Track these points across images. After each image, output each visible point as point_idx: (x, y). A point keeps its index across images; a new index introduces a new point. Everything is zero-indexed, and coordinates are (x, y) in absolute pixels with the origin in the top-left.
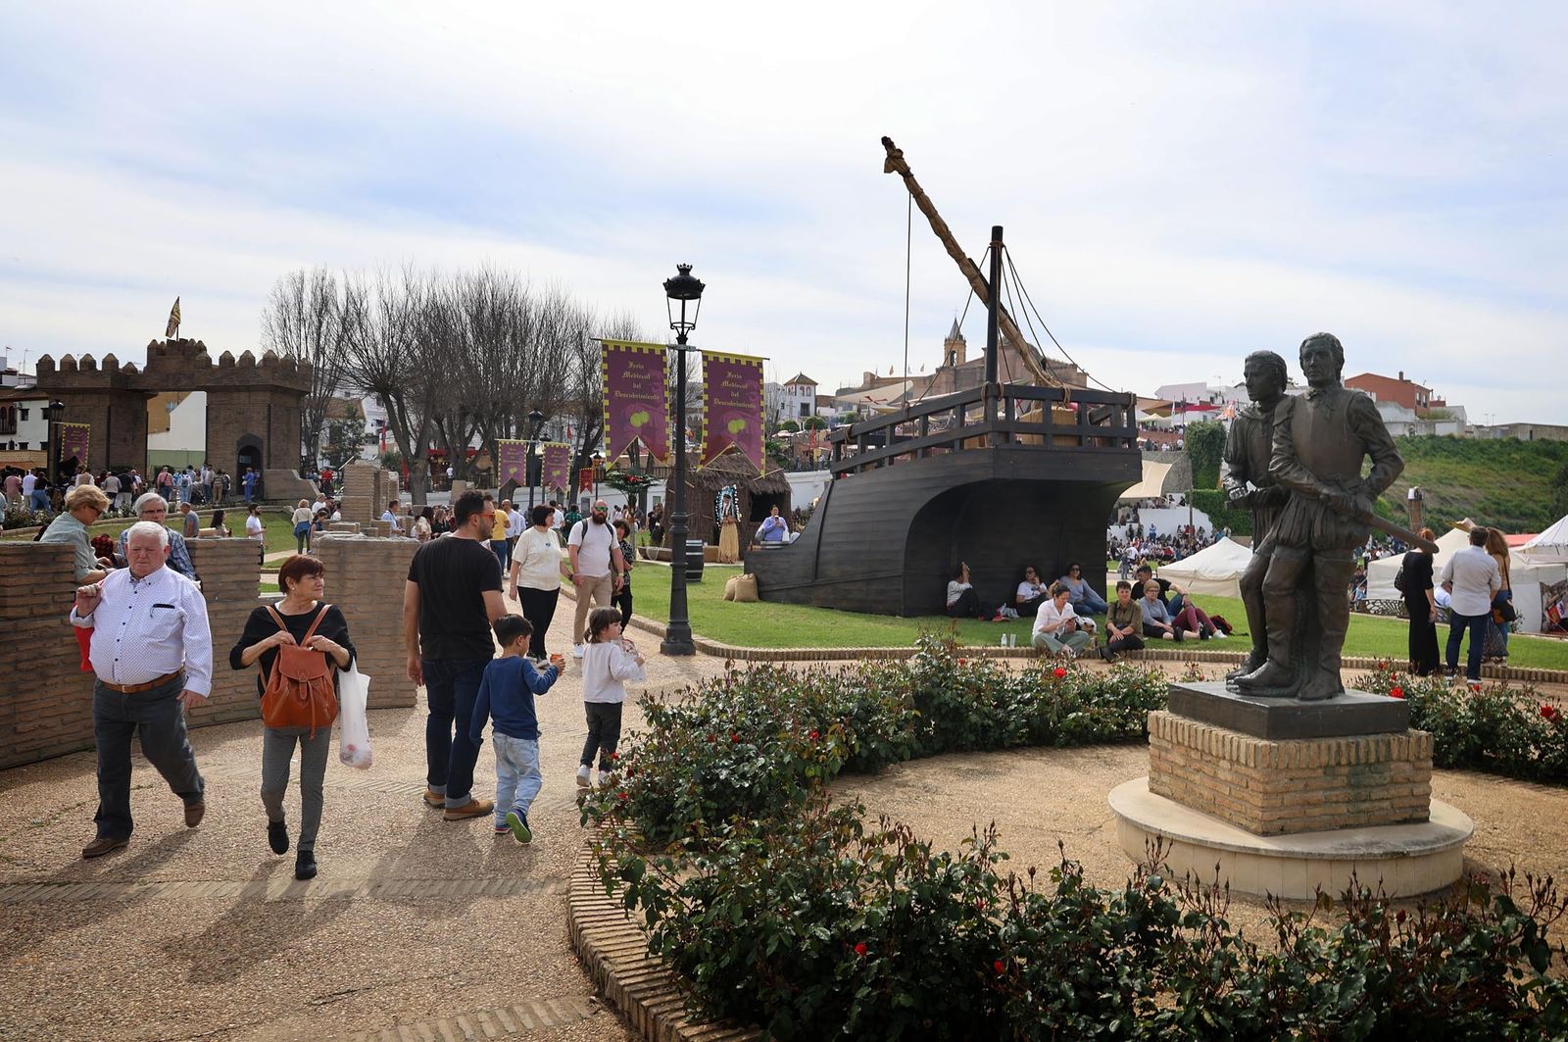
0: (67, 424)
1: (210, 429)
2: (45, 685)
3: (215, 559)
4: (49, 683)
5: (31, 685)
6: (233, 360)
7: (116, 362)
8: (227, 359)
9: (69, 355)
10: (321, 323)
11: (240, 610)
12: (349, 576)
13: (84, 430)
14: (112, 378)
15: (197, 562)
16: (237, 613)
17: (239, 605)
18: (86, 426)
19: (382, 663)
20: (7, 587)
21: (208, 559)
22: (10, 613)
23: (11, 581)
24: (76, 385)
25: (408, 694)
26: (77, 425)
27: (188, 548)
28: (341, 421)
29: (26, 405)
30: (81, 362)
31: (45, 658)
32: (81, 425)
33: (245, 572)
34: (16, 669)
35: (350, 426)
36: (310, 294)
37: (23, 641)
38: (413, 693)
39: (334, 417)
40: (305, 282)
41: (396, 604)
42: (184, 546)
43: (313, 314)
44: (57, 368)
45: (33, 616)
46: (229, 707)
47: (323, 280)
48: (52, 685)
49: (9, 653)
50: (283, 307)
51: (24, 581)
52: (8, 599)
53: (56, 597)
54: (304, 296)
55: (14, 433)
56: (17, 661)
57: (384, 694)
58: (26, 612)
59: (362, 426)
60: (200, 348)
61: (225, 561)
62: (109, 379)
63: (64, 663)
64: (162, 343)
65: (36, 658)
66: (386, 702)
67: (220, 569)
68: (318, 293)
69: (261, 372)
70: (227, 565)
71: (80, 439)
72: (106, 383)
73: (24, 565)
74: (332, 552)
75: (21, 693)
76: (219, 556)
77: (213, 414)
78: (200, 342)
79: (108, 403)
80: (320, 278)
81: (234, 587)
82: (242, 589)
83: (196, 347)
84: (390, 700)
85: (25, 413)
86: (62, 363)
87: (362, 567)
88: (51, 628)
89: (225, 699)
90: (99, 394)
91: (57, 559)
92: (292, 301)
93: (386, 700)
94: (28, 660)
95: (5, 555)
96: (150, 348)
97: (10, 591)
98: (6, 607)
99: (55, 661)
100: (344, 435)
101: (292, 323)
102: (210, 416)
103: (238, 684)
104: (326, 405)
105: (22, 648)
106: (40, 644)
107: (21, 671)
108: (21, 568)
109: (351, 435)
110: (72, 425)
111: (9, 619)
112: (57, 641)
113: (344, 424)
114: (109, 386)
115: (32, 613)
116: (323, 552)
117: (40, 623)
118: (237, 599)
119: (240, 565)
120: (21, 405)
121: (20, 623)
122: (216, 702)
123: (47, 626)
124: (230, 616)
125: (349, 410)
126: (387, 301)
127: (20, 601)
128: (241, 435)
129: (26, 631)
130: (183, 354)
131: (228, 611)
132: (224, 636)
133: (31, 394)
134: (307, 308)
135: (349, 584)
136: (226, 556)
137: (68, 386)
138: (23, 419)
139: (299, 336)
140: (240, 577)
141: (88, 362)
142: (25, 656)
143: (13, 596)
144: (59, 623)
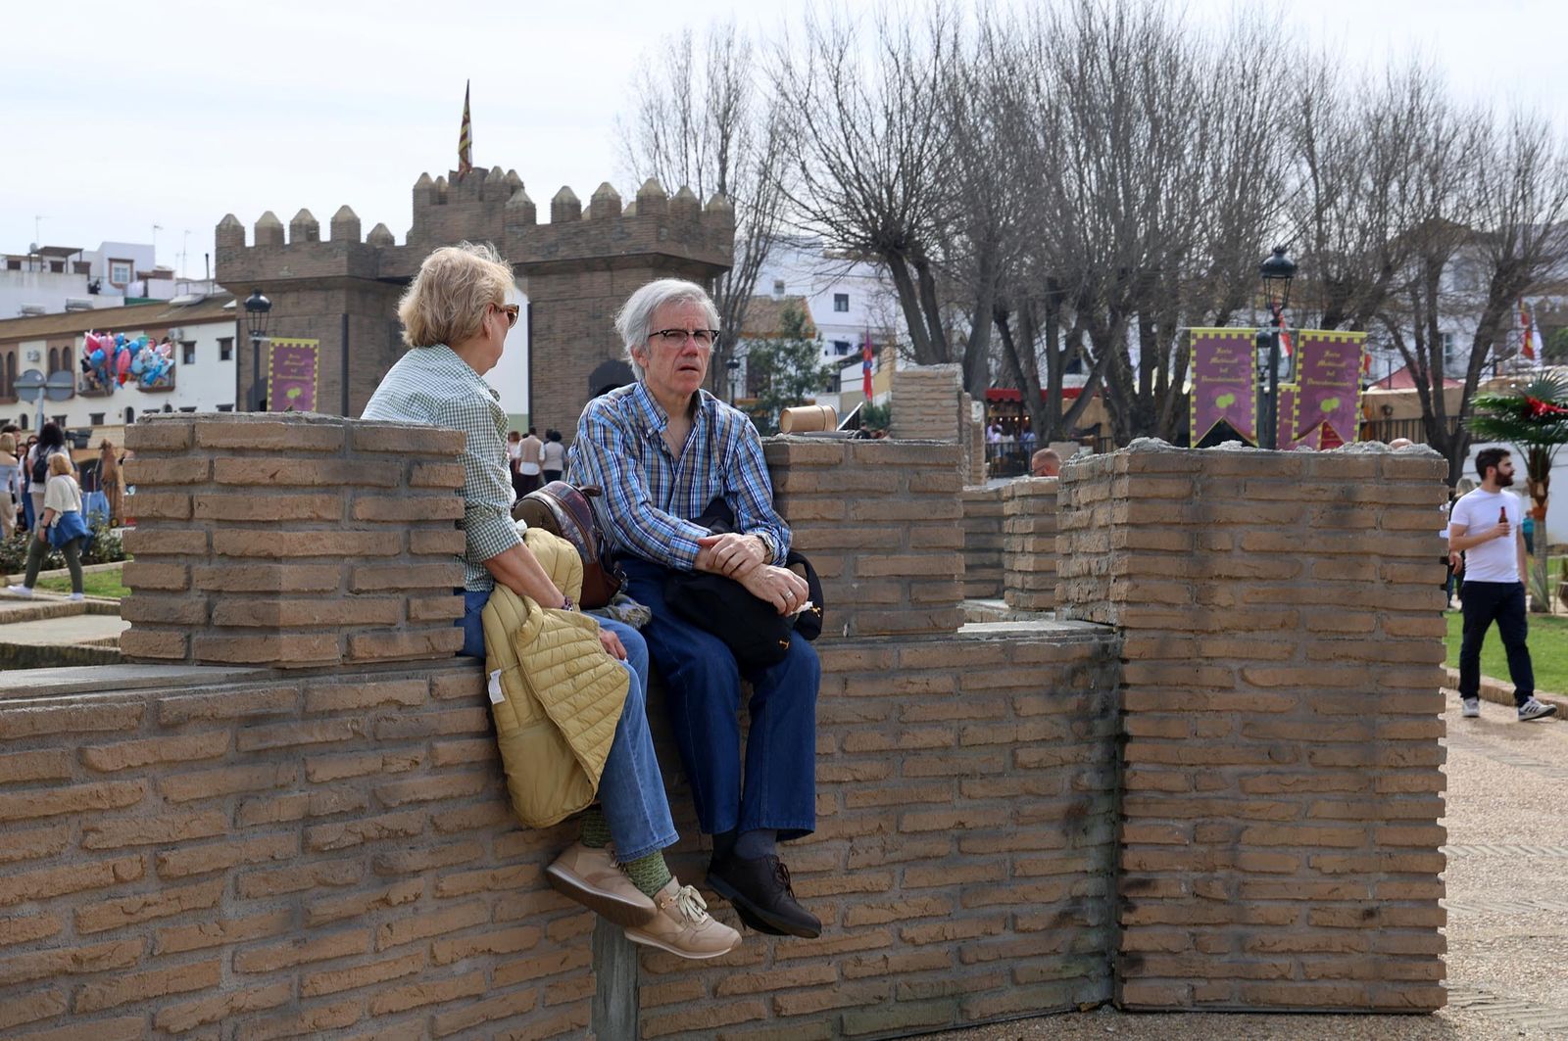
0: (277, 341)
1: (537, 354)
2: (386, 902)
3: (841, 503)
4: (399, 892)
5: (350, 902)
6: (577, 205)
7: (355, 224)
8: (565, 206)
9: (269, 214)
10: (726, 137)
11: (910, 670)
12: (1221, 565)
13: (308, 353)
14: (350, 258)
15: (793, 506)
16: (903, 679)
17: (909, 654)
18: (312, 343)
19: (1330, 861)
20: (277, 559)
21: (821, 503)
22: (290, 649)
23: (291, 540)
24: (284, 273)
25: (1417, 970)
26: (294, 342)
27: (770, 467)
28: (773, 342)
29: (191, 333)
30: (293, 227)
31: (387, 809)
32: (303, 342)
33: (921, 548)
34: (306, 846)
35: (791, 352)
36: (706, 81)
37: (326, 749)
38: (1432, 966)
39: (755, 335)
40: (695, 54)
41: (1369, 662)
42: (759, 457)
43: (712, 120)
44: (250, 241)
45: (354, 666)
46: (883, 988)
47: (729, 45)
48: (405, 902)
49: (282, 787)
50: (653, 111)
51: (329, 541)
52: (283, 603)
53: (416, 603)
54: (694, 84)
55: (171, 388)
56: (310, 819)
57: (1334, 964)
58: (329, 649)
59: (812, 351)
60: (514, 186)
61: (867, 507)
62: (343, 258)
63: (437, 828)
64: (440, 178)
65: (359, 811)
66: (1346, 992)
67: (858, 534)
68: (720, 75)
69: (634, 227)
70: (872, 522)
71: (301, 371)
72: (337, 266)
73: (327, 487)
74: (1170, 487)
75: (319, 926)
76: (851, 494)
77: (541, 322)
78: (511, 172)
79: (342, 308)
80: (723, 43)
81: (891, 595)
82: (916, 604)
83: (504, 183)
84: (1358, 985)
85: (189, 348)
86: (259, 230)
87: (1267, 538)
88: (401, 706)
89: (872, 963)
90: (327, 289)
91: (418, 476)
92: (669, 96)
93: (1343, 985)
94: (339, 815)
95: (274, 452)
96: (418, 192)
97: (288, 576)
98: (275, 629)
99: (413, 820)
100: (779, 371)
101: (670, 141)
102: (536, 327)
103: (905, 911)
104: (742, 311)
105: (323, 772)
106: (372, 762)
107: (319, 851)
108: (318, 499)
109: (792, 370)
110: (286, 342)
111: (284, 672)
112: (420, 753)
113: (779, 348)
114: (344, 272)
115: (349, 655)
116: (1141, 488)
117: (373, 691)
118: (900, 636)
119: (911, 522)
120: (182, 333)
121: (317, 685)
122: (849, 970)
123: (389, 702)
124: (881, 688)
125: (789, 316)
126: (895, 47)
127: (318, 611)
128: (597, 363)
129: (333, 713)
130: (481, 199)
131: (875, 673)
132: (867, 754)
133: (202, 310)
134: (699, 108)
135: (1223, 595)
136: (873, 493)
137: (270, 276)
138: (186, 361)
139: (685, 169)
140: (909, 563)
141: (306, 228)
142: (331, 801)
143: (297, 594)
144: (425, 689)
